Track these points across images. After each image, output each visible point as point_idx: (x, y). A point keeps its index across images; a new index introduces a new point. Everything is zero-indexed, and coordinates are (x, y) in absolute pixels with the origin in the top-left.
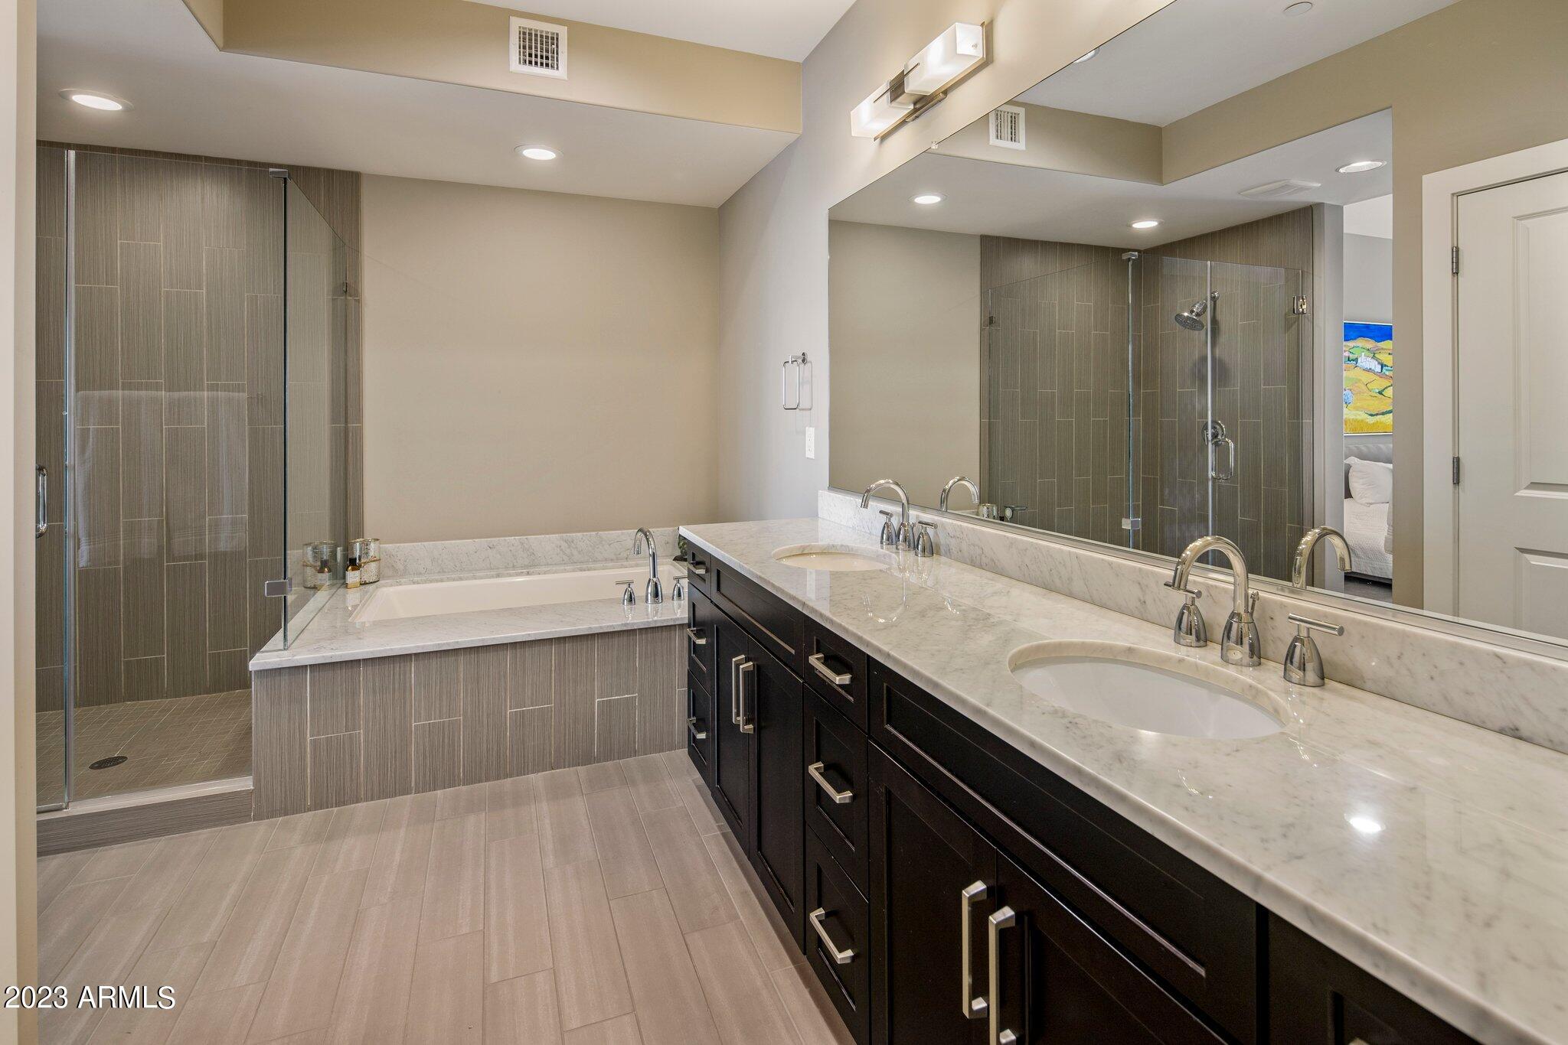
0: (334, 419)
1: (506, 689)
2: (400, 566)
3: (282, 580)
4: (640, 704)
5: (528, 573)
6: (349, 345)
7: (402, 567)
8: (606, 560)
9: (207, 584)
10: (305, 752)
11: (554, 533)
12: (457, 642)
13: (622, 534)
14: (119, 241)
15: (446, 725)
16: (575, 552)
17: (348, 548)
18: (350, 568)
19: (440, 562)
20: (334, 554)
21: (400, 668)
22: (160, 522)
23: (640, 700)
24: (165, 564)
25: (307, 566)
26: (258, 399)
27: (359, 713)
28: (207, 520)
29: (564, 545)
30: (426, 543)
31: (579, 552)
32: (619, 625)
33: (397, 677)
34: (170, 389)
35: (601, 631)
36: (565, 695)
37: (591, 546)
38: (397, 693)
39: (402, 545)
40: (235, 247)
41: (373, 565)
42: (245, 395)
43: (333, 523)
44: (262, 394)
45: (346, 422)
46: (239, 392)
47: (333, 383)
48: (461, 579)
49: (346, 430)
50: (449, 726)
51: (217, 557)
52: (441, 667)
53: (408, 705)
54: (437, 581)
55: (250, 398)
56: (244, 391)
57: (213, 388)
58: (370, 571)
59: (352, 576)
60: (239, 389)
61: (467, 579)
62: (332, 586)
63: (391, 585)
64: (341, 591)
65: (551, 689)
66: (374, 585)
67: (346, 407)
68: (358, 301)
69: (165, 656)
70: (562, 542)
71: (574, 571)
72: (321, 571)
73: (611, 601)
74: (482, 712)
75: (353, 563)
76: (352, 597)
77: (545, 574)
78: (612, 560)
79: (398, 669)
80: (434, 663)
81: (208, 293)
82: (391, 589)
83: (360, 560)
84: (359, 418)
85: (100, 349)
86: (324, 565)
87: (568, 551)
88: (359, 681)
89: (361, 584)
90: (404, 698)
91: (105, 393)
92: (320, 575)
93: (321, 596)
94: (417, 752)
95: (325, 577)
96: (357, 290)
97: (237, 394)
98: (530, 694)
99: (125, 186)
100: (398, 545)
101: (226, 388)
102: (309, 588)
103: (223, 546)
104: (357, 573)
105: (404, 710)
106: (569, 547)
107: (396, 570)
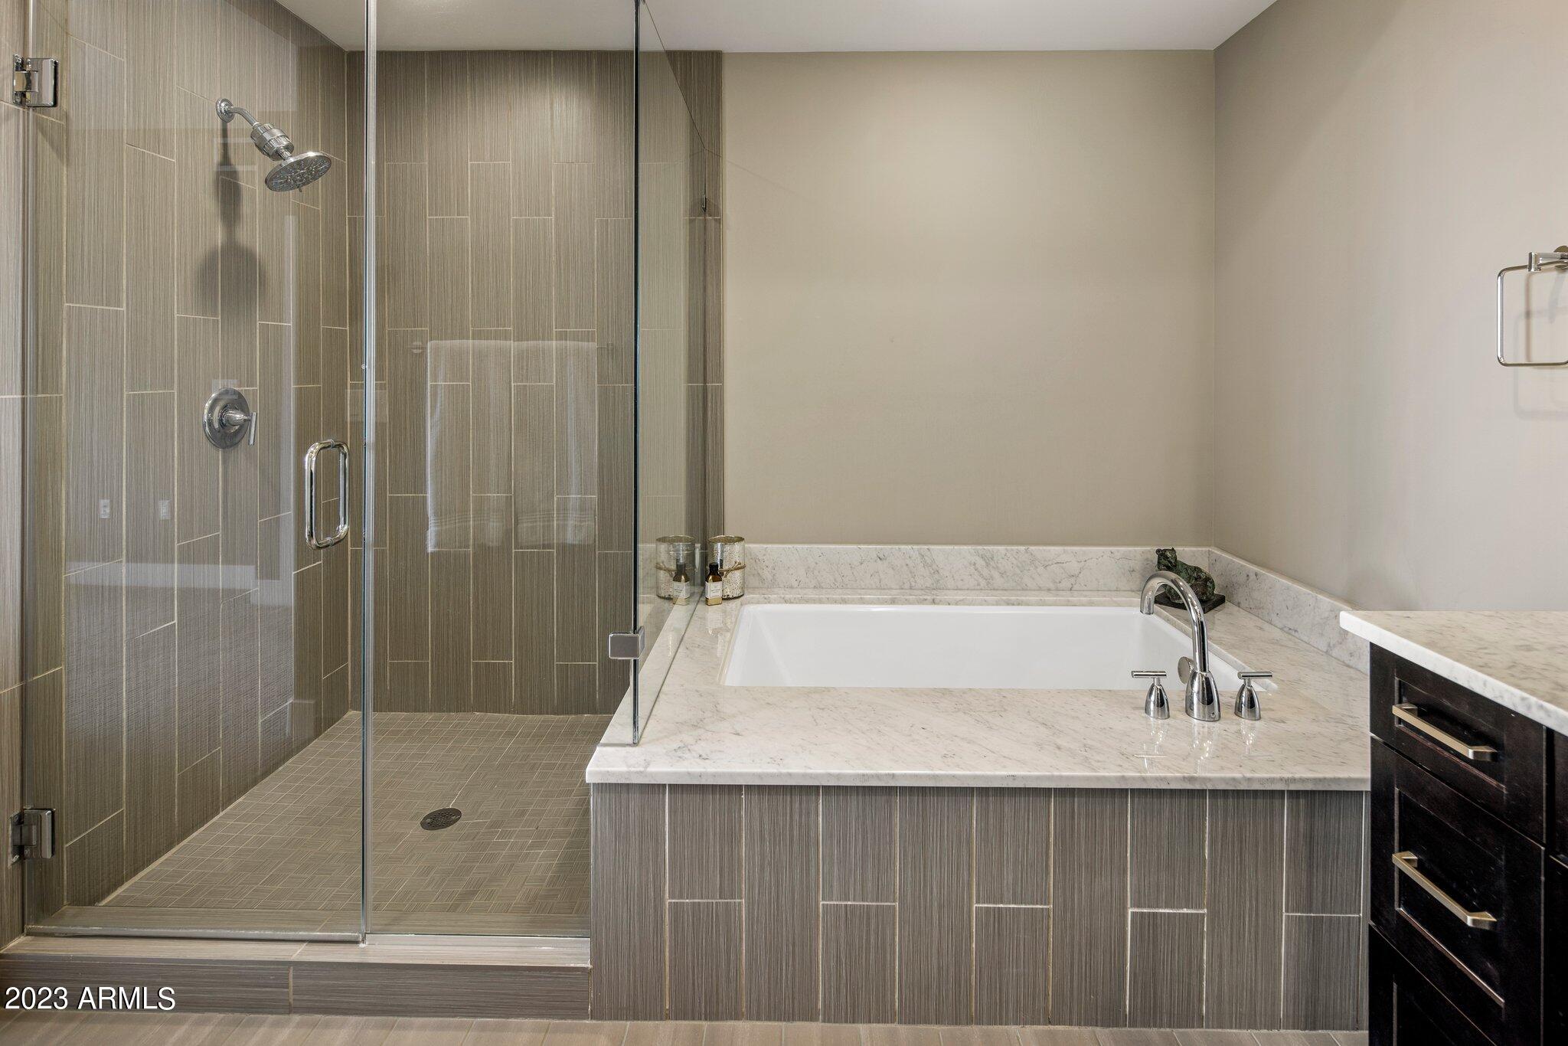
0: (691, 378)
1: (970, 866)
2: (767, 574)
3: (631, 634)
4: (1212, 930)
5: (934, 602)
6: (708, 278)
7: (770, 577)
8: (1040, 589)
9: (555, 578)
10: (663, 921)
11: (965, 544)
12: (893, 776)
13: (1065, 551)
14: (469, 163)
15: (873, 911)
16: (996, 574)
17: (707, 548)
18: (711, 577)
19: (816, 572)
20: (691, 556)
21: (800, 804)
22: (508, 499)
23: (1211, 922)
24: (513, 551)
25: (660, 569)
26: (608, 350)
27: (740, 872)
28: (555, 499)
29: (980, 562)
30: (799, 546)
31: (1001, 574)
32: (1176, 779)
33: (796, 817)
34: (519, 339)
35: (1144, 786)
36: (1073, 894)
37: (1018, 567)
38: (796, 847)
39: (770, 546)
40: (584, 162)
41: (738, 573)
42: (594, 345)
43: (690, 514)
44: (612, 345)
45: (705, 381)
46: (589, 341)
47: (689, 332)
48: (844, 601)
49: (705, 389)
50: (877, 915)
51: (564, 548)
52: (864, 810)
53: (813, 871)
54: (814, 601)
55: (600, 349)
56: (593, 341)
57: (562, 336)
58: (733, 582)
59: (713, 589)
60: (588, 337)
61: (852, 602)
62: (688, 600)
63: (758, 603)
64: (701, 606)
65: (1047, 873)
66: (738, 601)
67: (705, 361)
68: (719, 222)
69: (513, 661)
70: (977, 558)
71: (997, 603)
72: (677, 579)
73: (1113, 696)
74: (931, 900)
75: (714, 572)
76: (713, 615)
77: (956, 604)
78: (1049, 590)
79: (797, 805)
80: (854, 802)
81: (557, 219)
82: (760, 608)
83: (721, 567)
84: (720, 378)
85: (452, 292)
86: (681, 572)
87: (985, 572)
88: (740, 817)
89: (723, 599)
90: (808, 856)
91: (457, 342)
92: (676, 584)
93: (678, 614)
94: (826, 951)
95: (682, 589)
96: (718, 208)
97: (586, 343)
98: (1011, 881)
99: (475, 97)
100: (765, 546)
101: (576, 337)
102: (664, 598)
103: (570, 538)
104: (719, 585)
105: (808, 874)
106: (988, 565)
107: (763, 580)
